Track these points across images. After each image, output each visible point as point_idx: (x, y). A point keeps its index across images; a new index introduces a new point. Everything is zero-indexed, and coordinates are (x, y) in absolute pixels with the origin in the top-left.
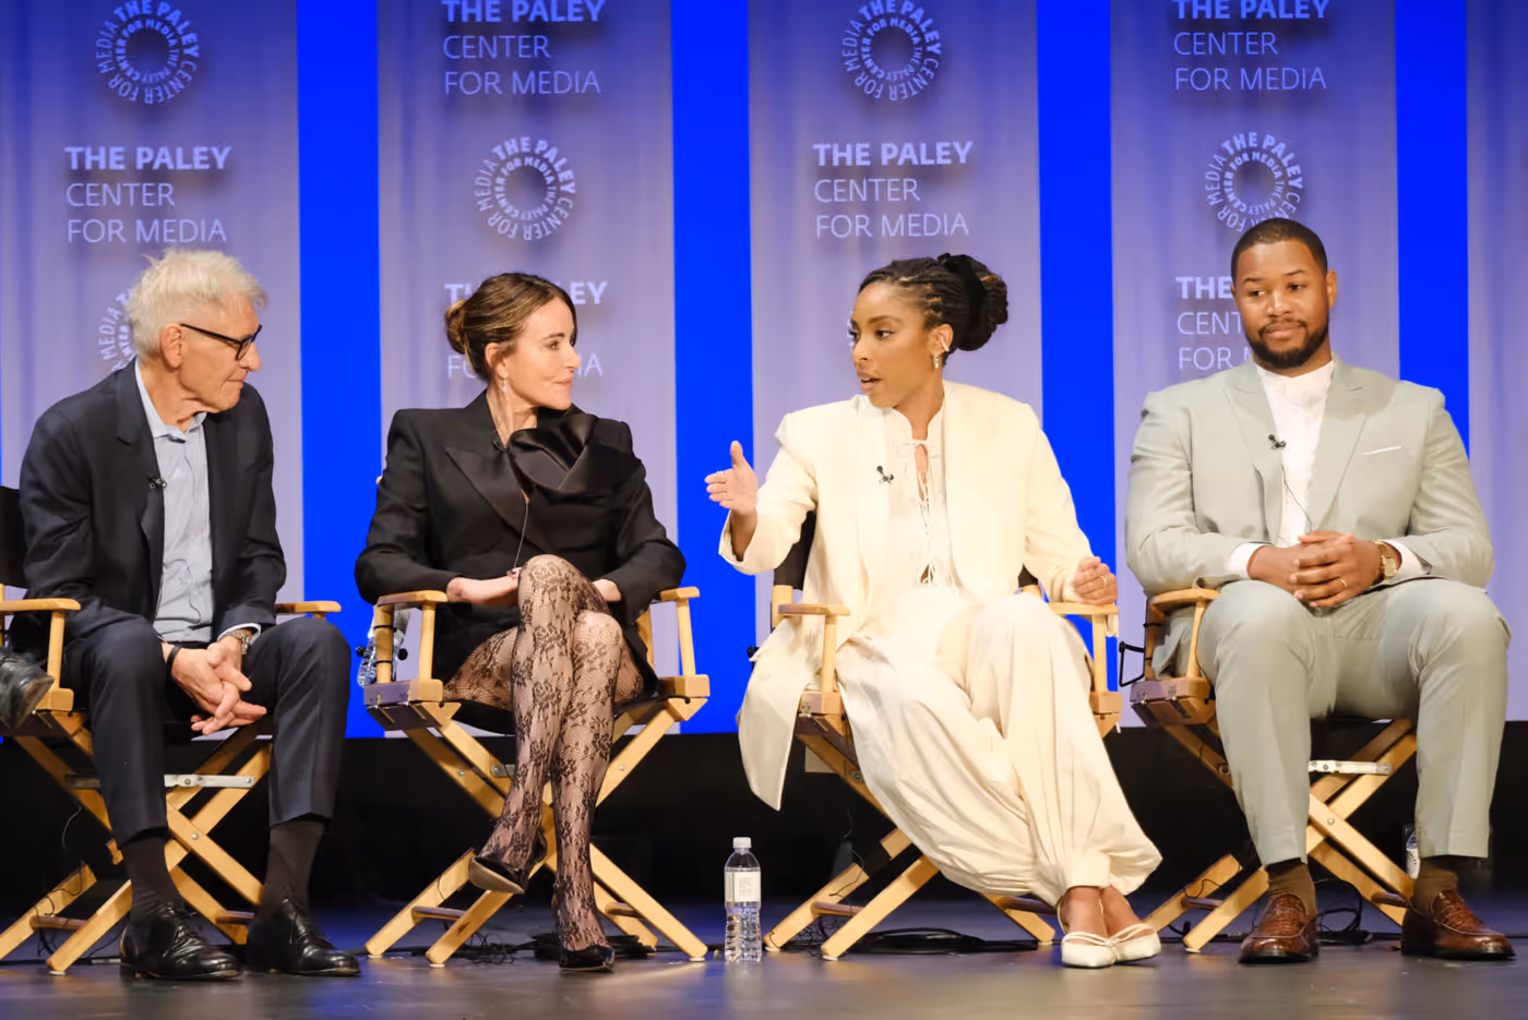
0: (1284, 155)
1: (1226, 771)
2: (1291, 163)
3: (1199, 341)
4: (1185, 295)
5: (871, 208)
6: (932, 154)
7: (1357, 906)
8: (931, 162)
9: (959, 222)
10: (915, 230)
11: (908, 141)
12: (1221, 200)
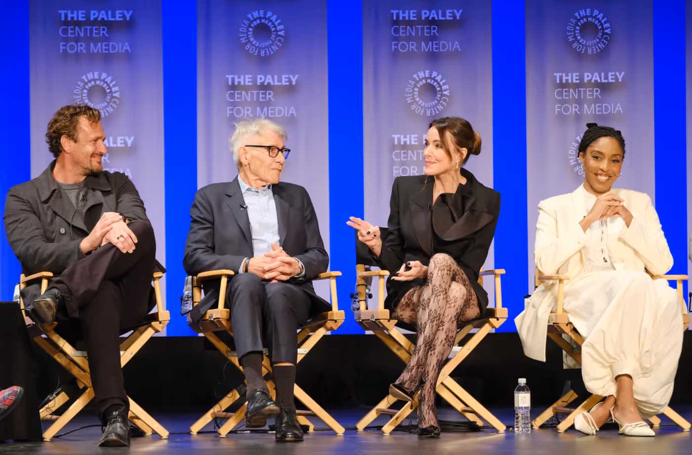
5: (579, 102)
6: (606, 78)
8: (606, 81)
9: (619, 107)
10: (599, 111)
11: (596, 72)
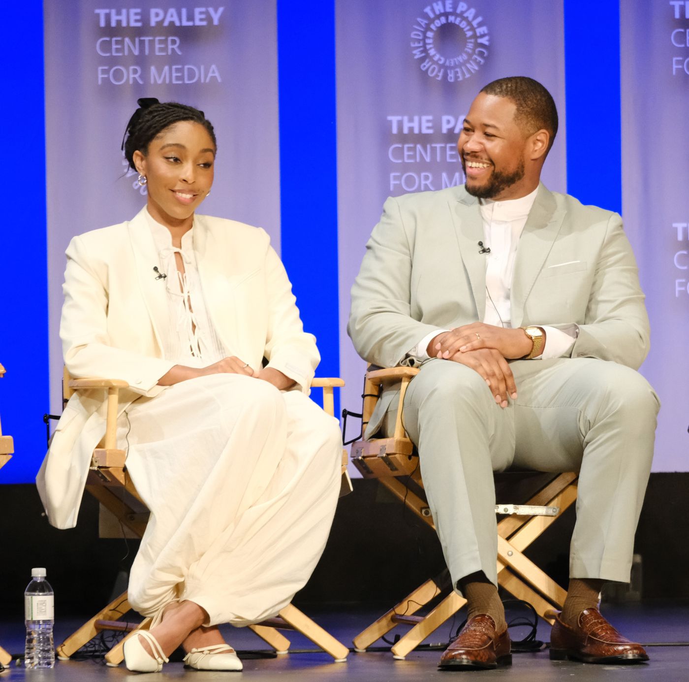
0: (475, 18)
1: (427, 513)
2: (480, 25)
3: (405, 168)
4: (395, 130)
5: (142, 61)
6: (191, 18)
7: (533, 621)
8: (190, 24)
9: (214, 72)
10: (178, 78)
11: (172, 7)
12: (423, 55)
